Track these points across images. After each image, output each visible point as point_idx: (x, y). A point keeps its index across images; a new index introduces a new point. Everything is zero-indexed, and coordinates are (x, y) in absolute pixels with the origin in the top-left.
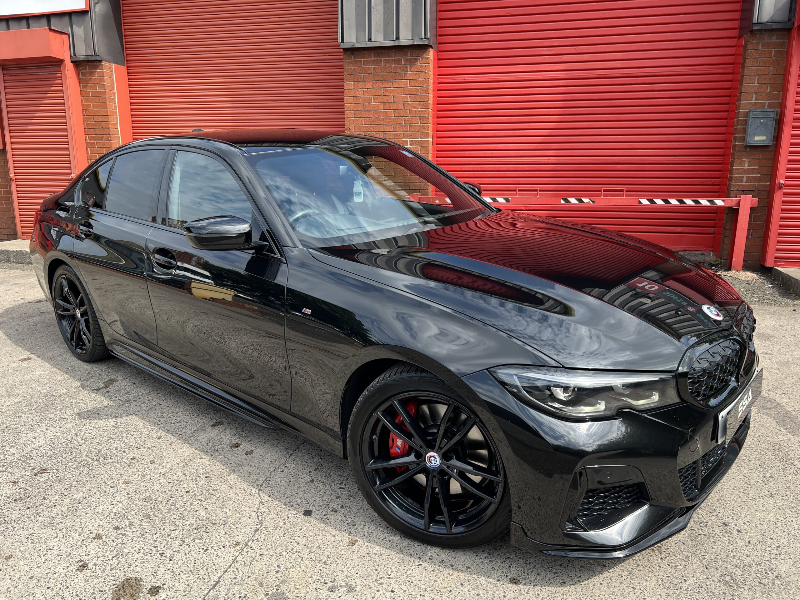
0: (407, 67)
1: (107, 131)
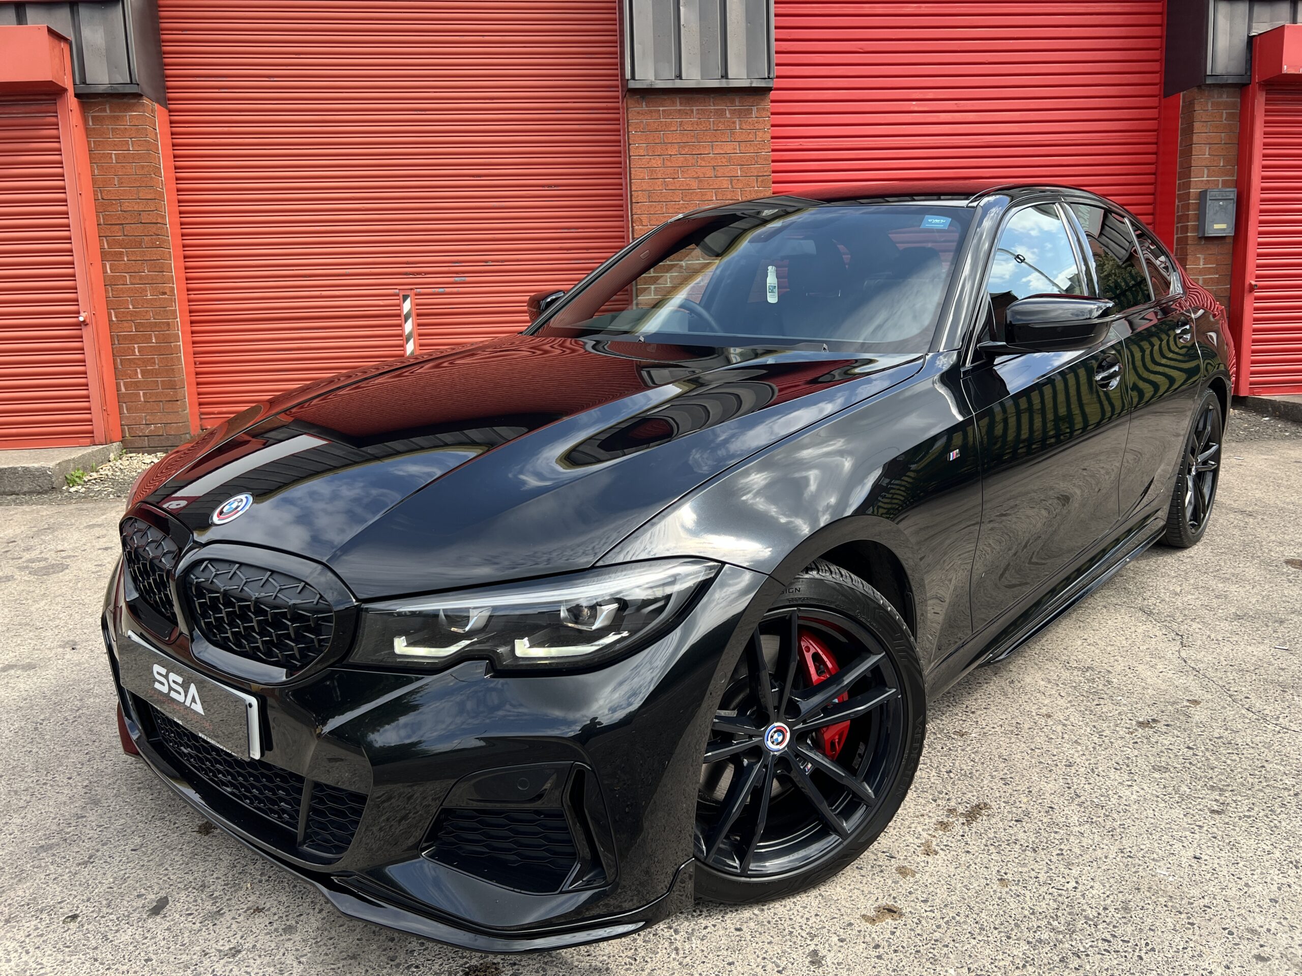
0: (734, 123)
1: (153, 229)
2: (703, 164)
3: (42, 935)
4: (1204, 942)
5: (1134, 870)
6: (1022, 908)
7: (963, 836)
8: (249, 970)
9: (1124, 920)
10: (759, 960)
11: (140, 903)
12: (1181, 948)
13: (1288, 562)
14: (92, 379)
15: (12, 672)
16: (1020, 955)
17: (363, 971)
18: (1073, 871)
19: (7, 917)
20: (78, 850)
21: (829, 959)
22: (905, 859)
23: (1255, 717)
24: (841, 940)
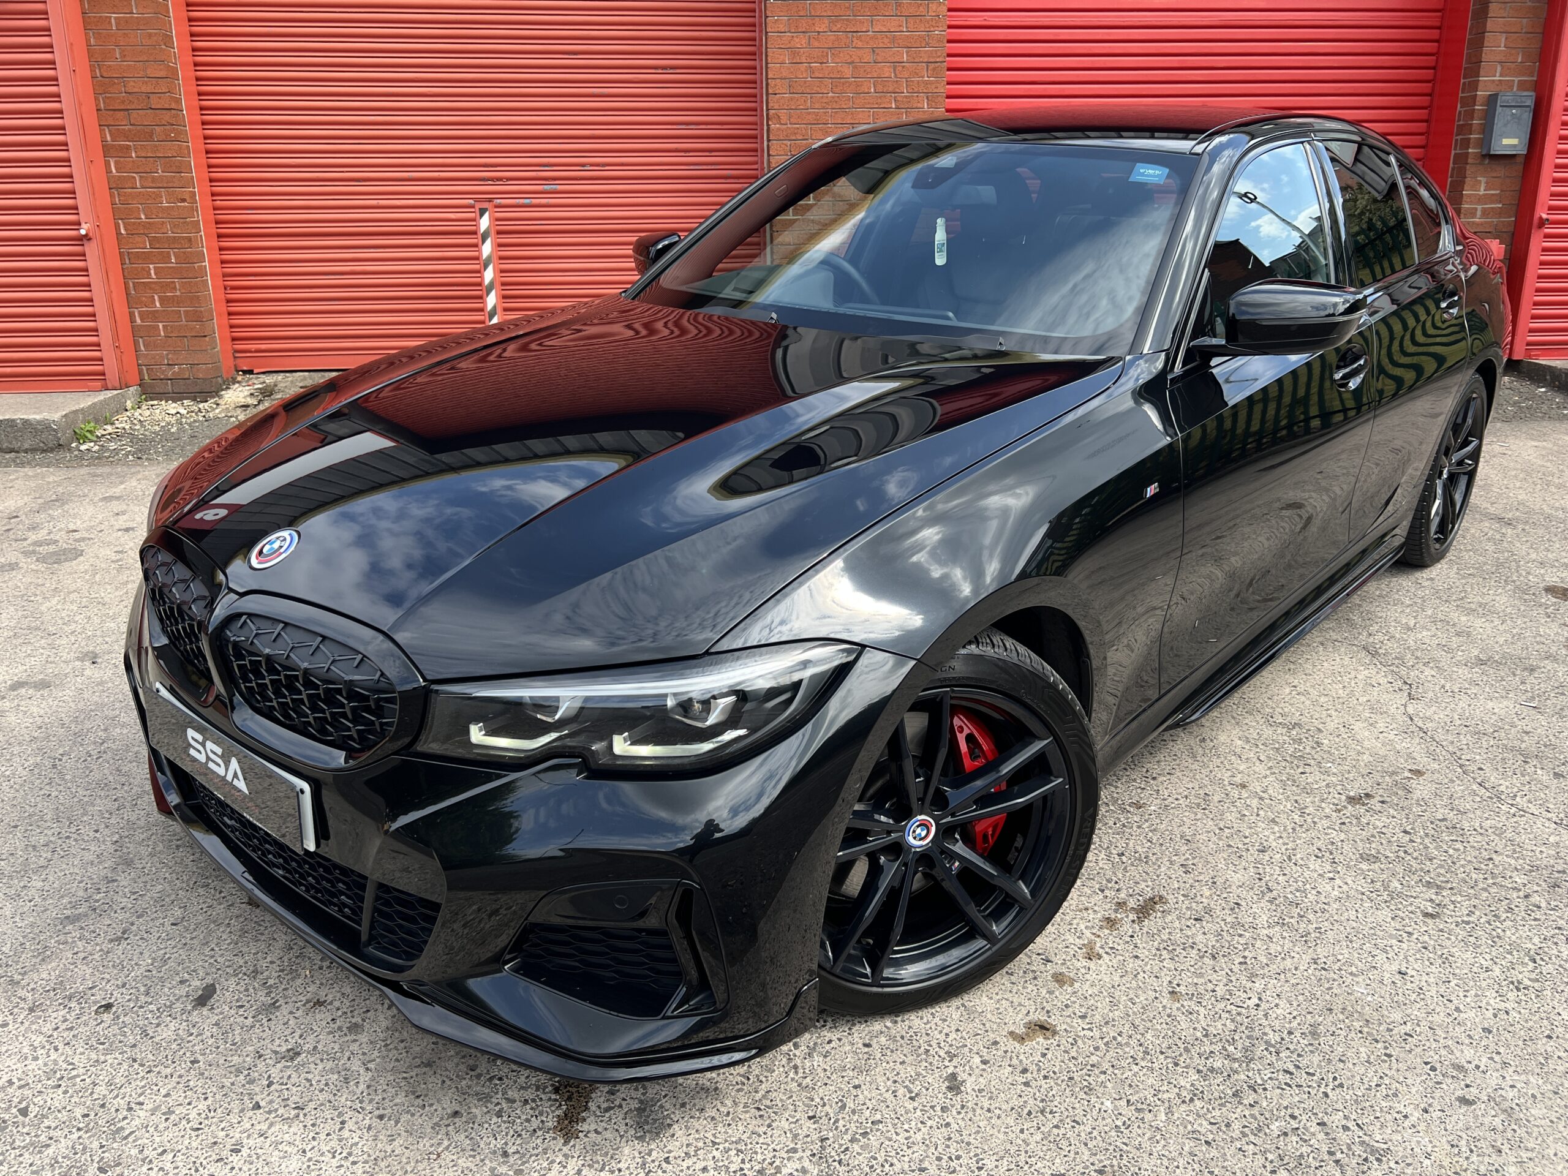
1: (166, 117)
2: (860, 44)
3: (71, 1029)
4: (1402, 1079)
5: (1327, 986)
6: (1195, 1029)
7: (1132, 936)
8: (310, 1076)
9: (1310, 1048)
10: (889, 1083)
11: (183, 990)
12: (1373, 1085)
13: (1549, 590)
14: (100, 307)
15: (23, 691)
16: (1188, 1086)
17: (440, 1082)
18: (1257, 985)
19: (31, 1005)
20: (109, 922)
21: (970, 1085)
22: (1063, 964)
23: (1488, 794)
24: (984, 1062)
